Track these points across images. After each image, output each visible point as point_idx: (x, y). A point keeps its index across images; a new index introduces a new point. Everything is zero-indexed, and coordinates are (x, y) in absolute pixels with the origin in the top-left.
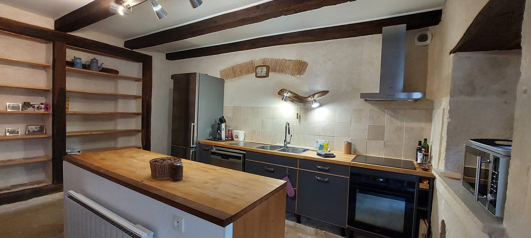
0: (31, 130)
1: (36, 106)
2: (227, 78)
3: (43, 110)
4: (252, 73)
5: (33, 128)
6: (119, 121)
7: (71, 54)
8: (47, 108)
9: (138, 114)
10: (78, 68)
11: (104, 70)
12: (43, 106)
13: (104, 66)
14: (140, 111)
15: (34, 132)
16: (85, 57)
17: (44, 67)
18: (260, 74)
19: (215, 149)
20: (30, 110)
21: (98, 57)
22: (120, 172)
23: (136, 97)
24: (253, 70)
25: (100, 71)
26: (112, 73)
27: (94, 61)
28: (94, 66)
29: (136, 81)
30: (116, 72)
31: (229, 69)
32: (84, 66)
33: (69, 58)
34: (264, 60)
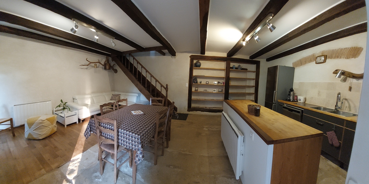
0: (219, 91)
1: (221, 83)
2: (296, 66)
3: (223, 84)
4: (313, 61)
5: (220, 90)
6: (247, 89)
7: (232, 65)
8: (224, 84)
9: (253, 86)
10: (234, 69)
11: (243, 69)
12: (223, 83)
13: (243, 68)
14: (254, 85)
15: (220, 91)
16: (236, 65)
17: (224, 70)
18: (319, 61)
19: (285, 105)
20: (219, 84)
21: (241, 64)
22: (239, 108)
23: (253, 79)
24: (314, 59)
25: (241, 69)
26: (245, 70)
27: (239, 66)
28: (239, 68)
29: (254, 72)
30: (247, 69)
31: (298, 61)
32: (236, 68)
33: (231, 66)
34: (323, 52)
